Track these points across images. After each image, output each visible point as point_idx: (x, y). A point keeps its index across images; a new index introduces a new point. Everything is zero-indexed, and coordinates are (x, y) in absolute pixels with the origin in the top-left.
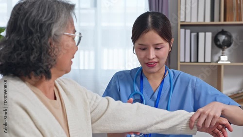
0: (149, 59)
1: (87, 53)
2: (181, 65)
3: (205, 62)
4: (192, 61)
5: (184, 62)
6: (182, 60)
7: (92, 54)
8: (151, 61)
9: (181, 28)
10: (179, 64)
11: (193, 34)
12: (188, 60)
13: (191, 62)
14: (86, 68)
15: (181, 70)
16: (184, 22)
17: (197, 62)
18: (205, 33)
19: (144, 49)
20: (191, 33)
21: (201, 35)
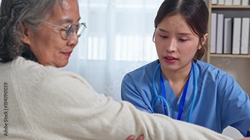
0: (168, 52)
1: (96, 39)
2: (211, 57)
3: (240, 54)
4: (225, 52)
5: (215, 53)
6: (213, 51)
7: (103, 41)
8: (169, 55)
9: (212, 12)
10: (209, 55)
11: (227, 20)
12: (219, 51)
13: (223, 53)
14: (95, 58)
15: (211, 63)
16: (216, 5)
17: (231, 53)
18: (242, 18)
19: (165, 37)
20: (224, 18)
21: (237, 21)
